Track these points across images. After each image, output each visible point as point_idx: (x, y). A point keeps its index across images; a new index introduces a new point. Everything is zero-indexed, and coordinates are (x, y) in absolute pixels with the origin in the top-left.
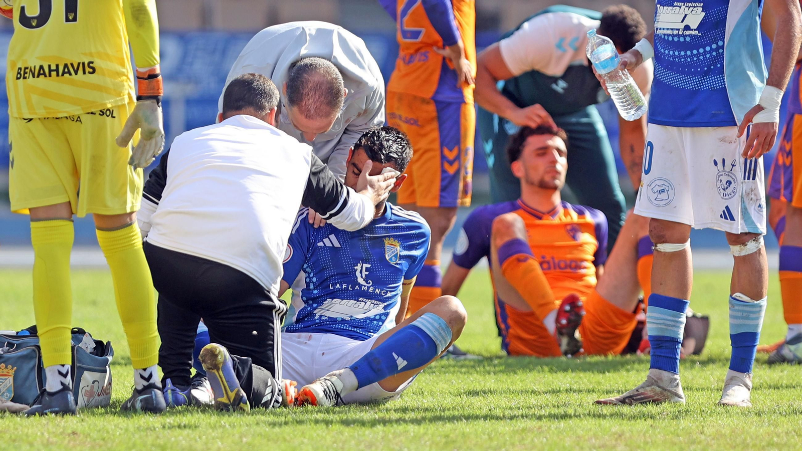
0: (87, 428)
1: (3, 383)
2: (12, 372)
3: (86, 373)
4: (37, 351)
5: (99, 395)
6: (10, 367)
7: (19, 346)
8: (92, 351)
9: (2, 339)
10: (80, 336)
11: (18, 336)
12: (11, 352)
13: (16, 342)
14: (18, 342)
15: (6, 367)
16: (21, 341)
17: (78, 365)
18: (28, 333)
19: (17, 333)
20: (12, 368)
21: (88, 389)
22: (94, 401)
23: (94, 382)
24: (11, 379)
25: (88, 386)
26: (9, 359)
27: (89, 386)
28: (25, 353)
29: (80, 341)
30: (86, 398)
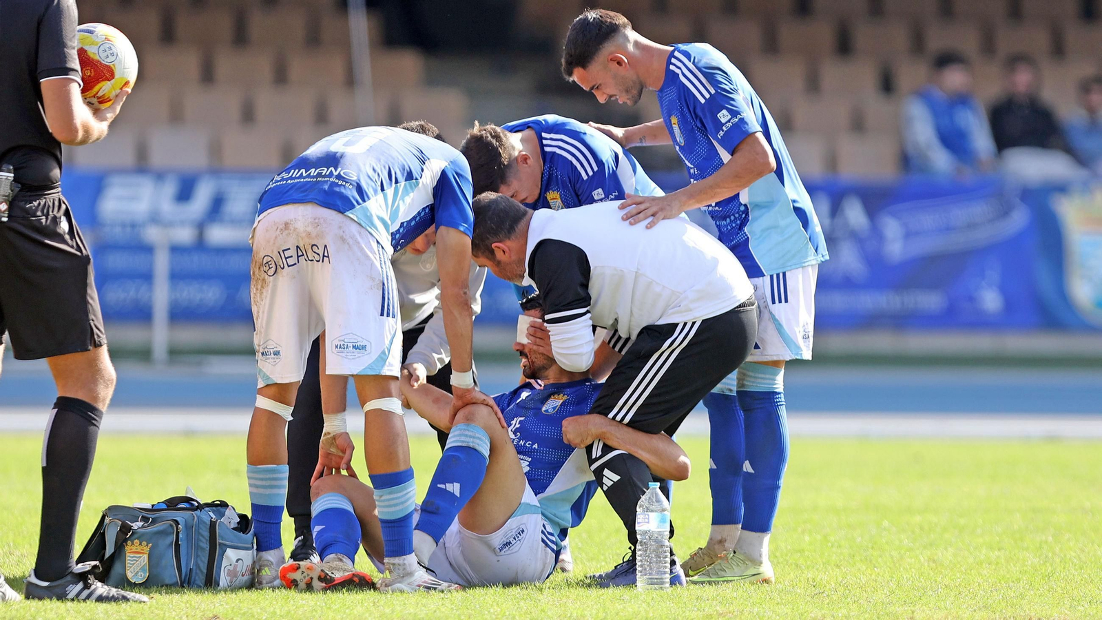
0: (230, 612)
1: (137, 561)
2: (147, 550)
3: (228, 550)
4: (174, 525)
5: (243, 575)
6: (144, 543)
7: (154, 521)
8: (236, 526)
9: (137, 513)
10: (222, 509)
11: (153, 509)
12: (145, 527)
13: (151, 515)
14: (153, 516)
15: (140, 544)
16: (157, 514)
17: (221, 541)
18: (164, 506)
19: (153, 506)
20: (147, 545)
21: (231, 568)
22: (237, 581)
23: (237, 561)
24: (146, 557)
25: (231, 565)
26: (143, 534)
27: (233, 565)
28: (161, 528)
29: (223, 515)
30: (228, 578)
